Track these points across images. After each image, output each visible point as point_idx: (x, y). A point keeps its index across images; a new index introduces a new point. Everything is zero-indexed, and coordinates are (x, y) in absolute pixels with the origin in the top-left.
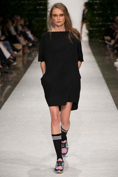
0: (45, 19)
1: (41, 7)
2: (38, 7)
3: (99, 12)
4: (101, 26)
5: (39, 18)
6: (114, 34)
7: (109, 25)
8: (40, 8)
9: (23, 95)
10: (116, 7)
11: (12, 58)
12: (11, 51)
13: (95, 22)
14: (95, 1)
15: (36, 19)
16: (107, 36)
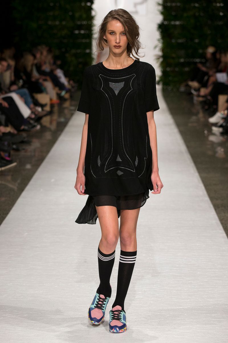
0: (88, 51)
1: (82, 32)
2: (77, 32)
3: (180, 41)
4: (183, 65)
5: (79, 51)
6: (206, 78)
7: (196, 63)
8: (80, 33)
9: (53, 180)
10: (209, 32)
11: (33, 116)
12: (32, 106)
13: (173, 58)
14: (173, 23)
15: (73, 51)
16: (192, 80)
